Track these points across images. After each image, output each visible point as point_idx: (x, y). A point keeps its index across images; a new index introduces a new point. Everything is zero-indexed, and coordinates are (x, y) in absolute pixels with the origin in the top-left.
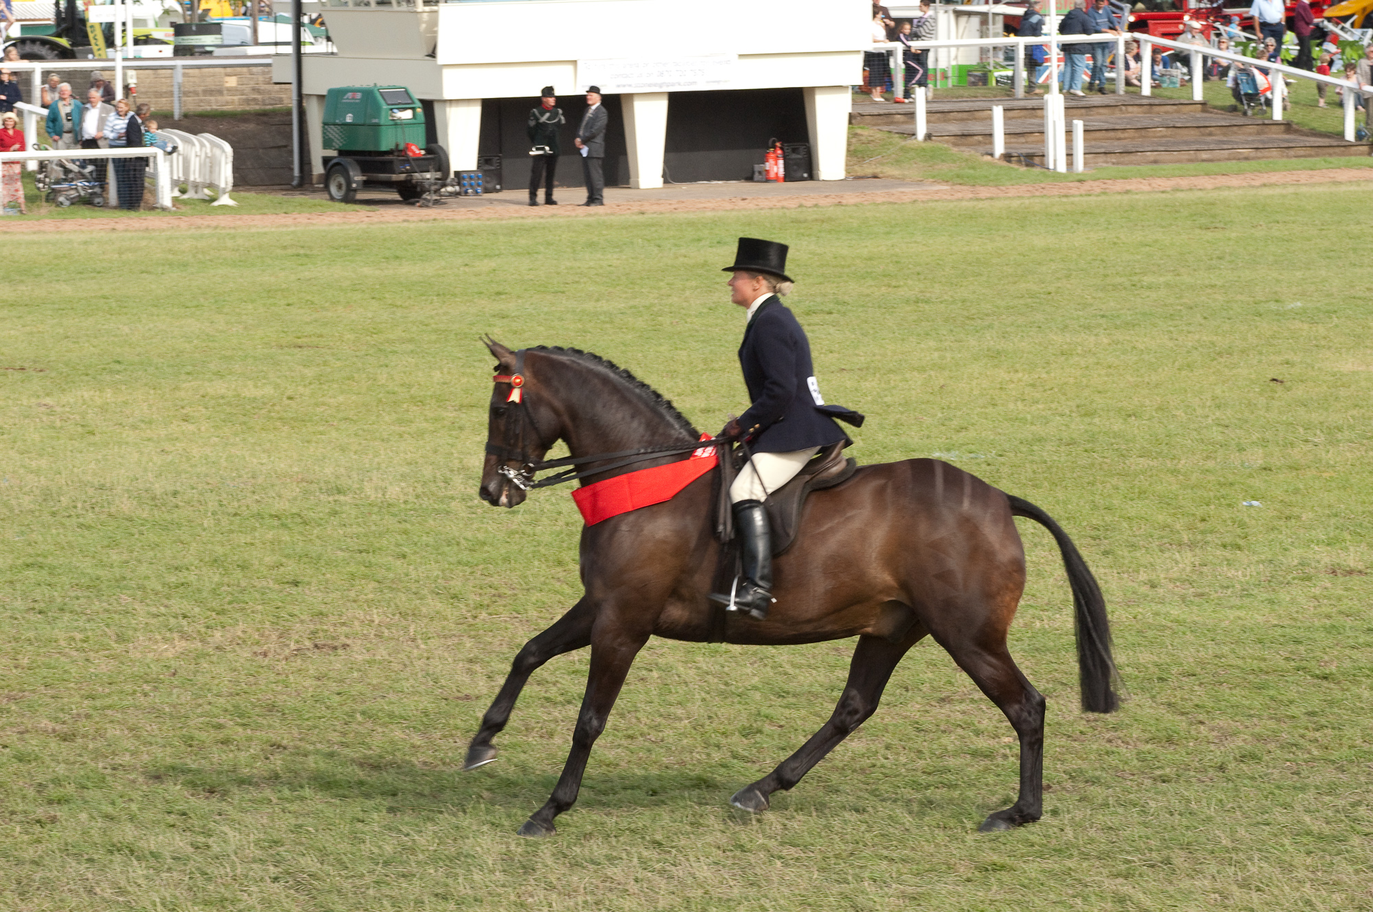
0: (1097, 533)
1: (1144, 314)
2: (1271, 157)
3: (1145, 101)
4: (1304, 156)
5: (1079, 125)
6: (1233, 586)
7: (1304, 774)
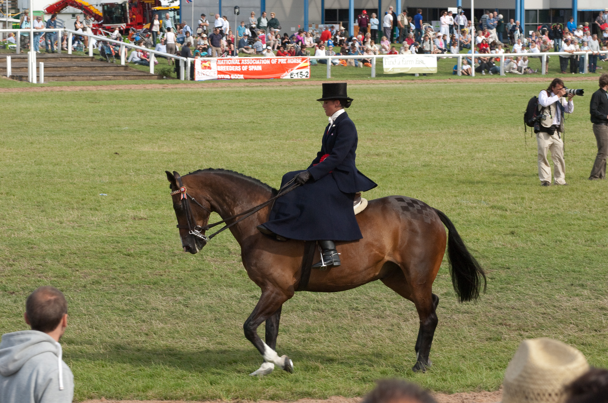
0: (39, 204)
1: (64, 131)
2: (120, 79)
3: (69, 56)
4: (134, 79)
5: (42, 64)
6: (94, 223)
7: (117, 289)
